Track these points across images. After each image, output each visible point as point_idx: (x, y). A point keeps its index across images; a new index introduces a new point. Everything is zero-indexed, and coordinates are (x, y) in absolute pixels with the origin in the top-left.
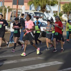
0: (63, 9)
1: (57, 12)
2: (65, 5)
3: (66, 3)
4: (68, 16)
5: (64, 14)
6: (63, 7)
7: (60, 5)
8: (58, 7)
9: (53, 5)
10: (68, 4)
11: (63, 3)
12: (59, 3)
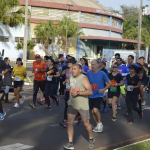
0: (35, 33)
1: (22, 39)
2: (39, 25)
3: (42, 20)
4: (46, 47)
5: (38, 44)
6: (35, 29)
7: (29, 25)
8: (26, 29)
9: (13, 24)
10: (46, 22)
11: (35, 21)
12: (26, 21)
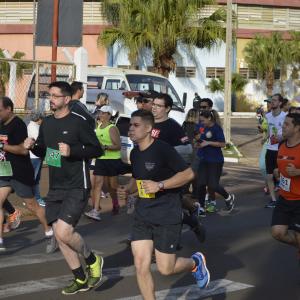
0: (246, 58)
1: (221, 71)
2: (255, 41)
3: (259, 32)
4: (270, 86)
5: (251, 80)
6: (246, 50)
7: (234, 43)
8: (228, 50)
9: (203, 42)
10: (268, 36)
11: (245, 35)
12: (229, 34)
